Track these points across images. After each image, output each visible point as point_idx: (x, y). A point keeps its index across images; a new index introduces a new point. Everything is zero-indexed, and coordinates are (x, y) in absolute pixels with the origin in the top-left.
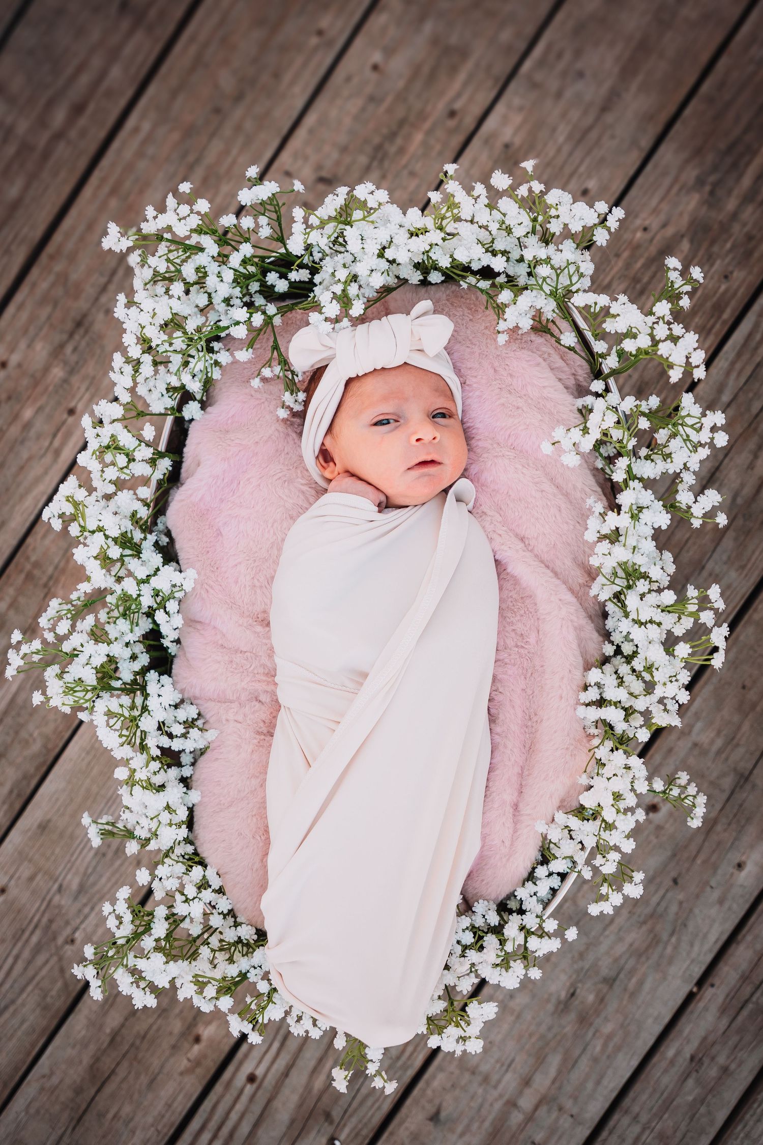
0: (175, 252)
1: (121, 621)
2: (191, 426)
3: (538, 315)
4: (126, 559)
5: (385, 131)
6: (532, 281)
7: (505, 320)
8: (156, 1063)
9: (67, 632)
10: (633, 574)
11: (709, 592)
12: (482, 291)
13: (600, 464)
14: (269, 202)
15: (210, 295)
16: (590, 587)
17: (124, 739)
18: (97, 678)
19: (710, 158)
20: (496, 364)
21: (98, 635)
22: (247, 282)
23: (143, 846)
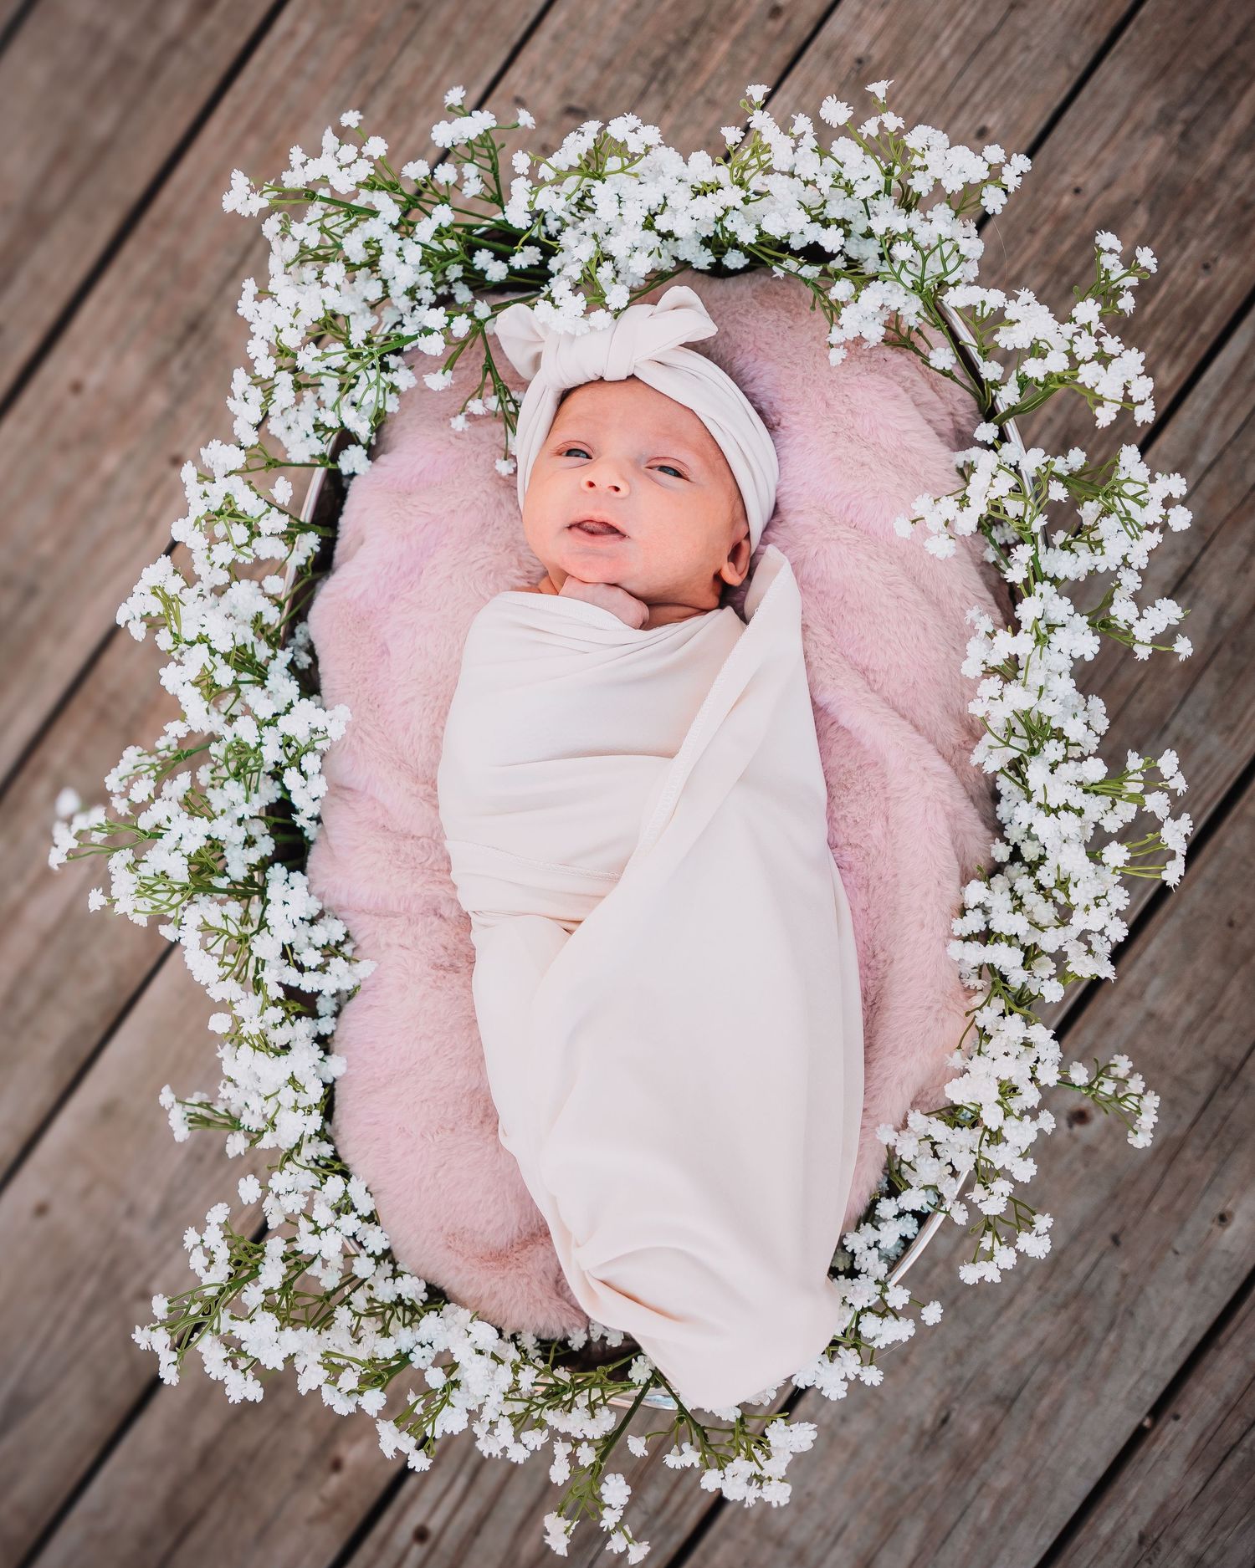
0: (334, 217)
1: (232, 785)
2: (352, 483)
3: (893, 322)
4: (243, 687)
5: (671, 37)
6: (886, 268)
7: (841, 327)
8: (269, 1501)
9: (146, 798)
10: (1038, 731)
11: (1161, 763)
12: (806, 281)
13: (991, 555)
14: (479, 142)
15: (385, 282)
16: (971, 751)
17: (227, 969)
18: (190, 872)
19: (1182, 81)
20: (830, 394)
21: (195, 805)
22: (444, 264)
23: (253, 1142)
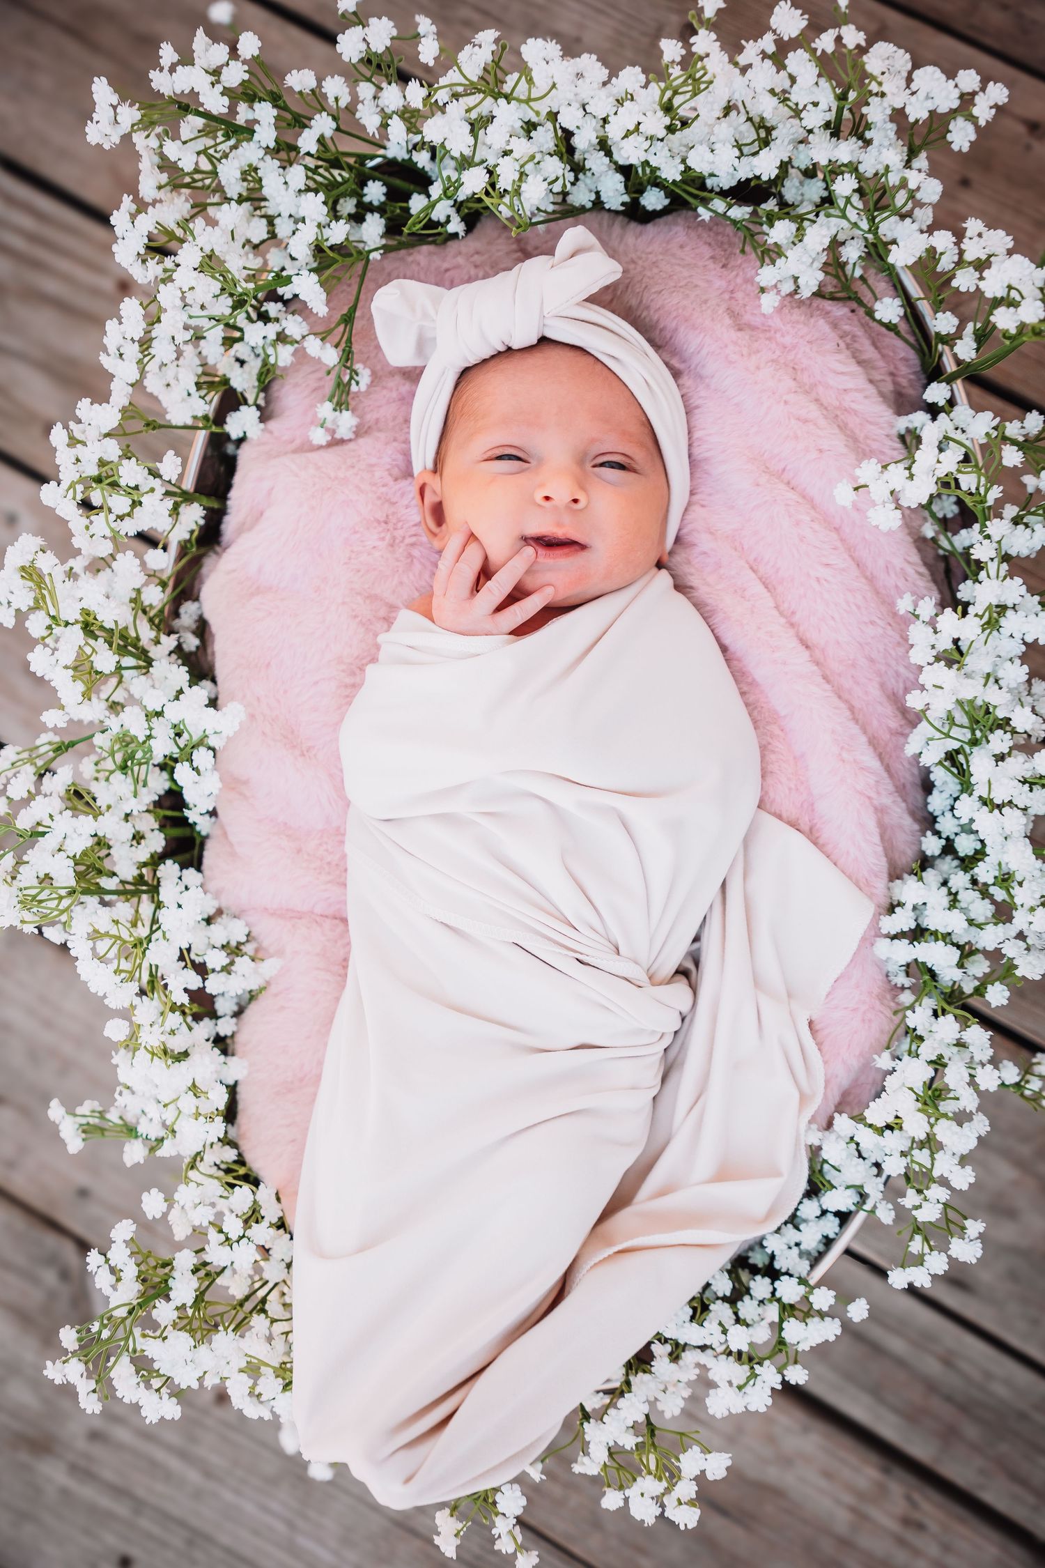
1: (118, 778)
2: (242, 449)
4: (126, 673)
9: (25, 795)
10: (982, 721)
12: (734, 222)
13: (929, 531)
16: (907, 738)
17: (123, 976)
18: (76, 874)
21: (79, 798)
22: (335, 195)
23: (152, 1150)
